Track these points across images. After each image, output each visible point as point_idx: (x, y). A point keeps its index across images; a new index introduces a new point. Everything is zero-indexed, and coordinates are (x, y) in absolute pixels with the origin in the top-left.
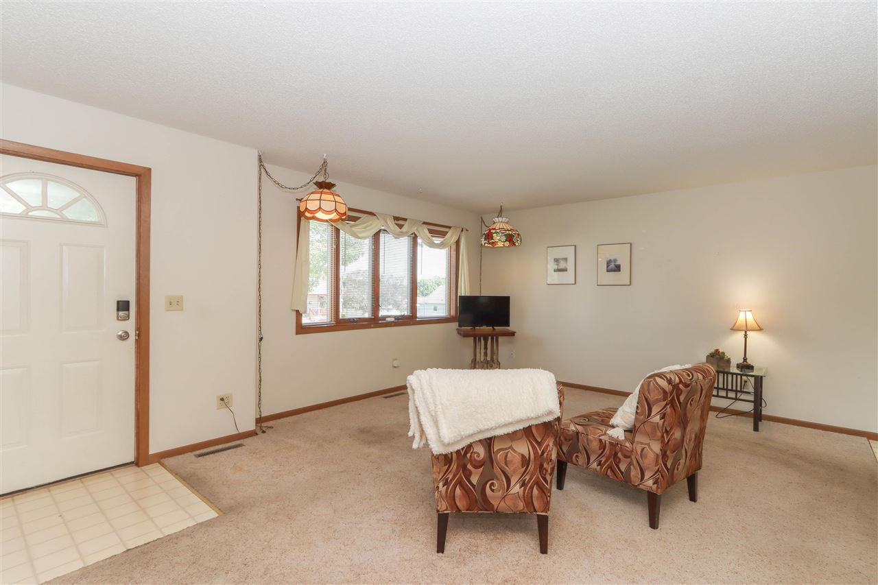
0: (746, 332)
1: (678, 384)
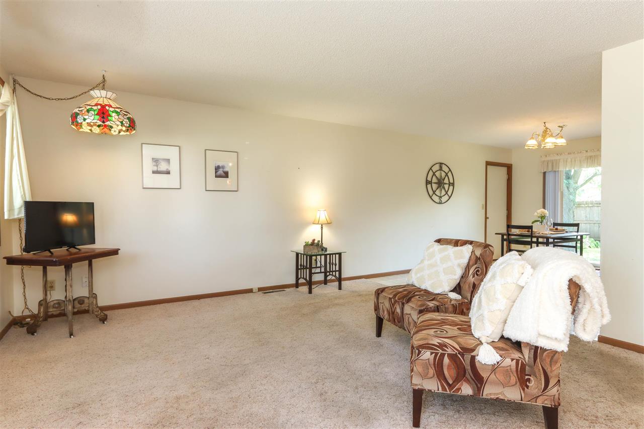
0: (322, 225)
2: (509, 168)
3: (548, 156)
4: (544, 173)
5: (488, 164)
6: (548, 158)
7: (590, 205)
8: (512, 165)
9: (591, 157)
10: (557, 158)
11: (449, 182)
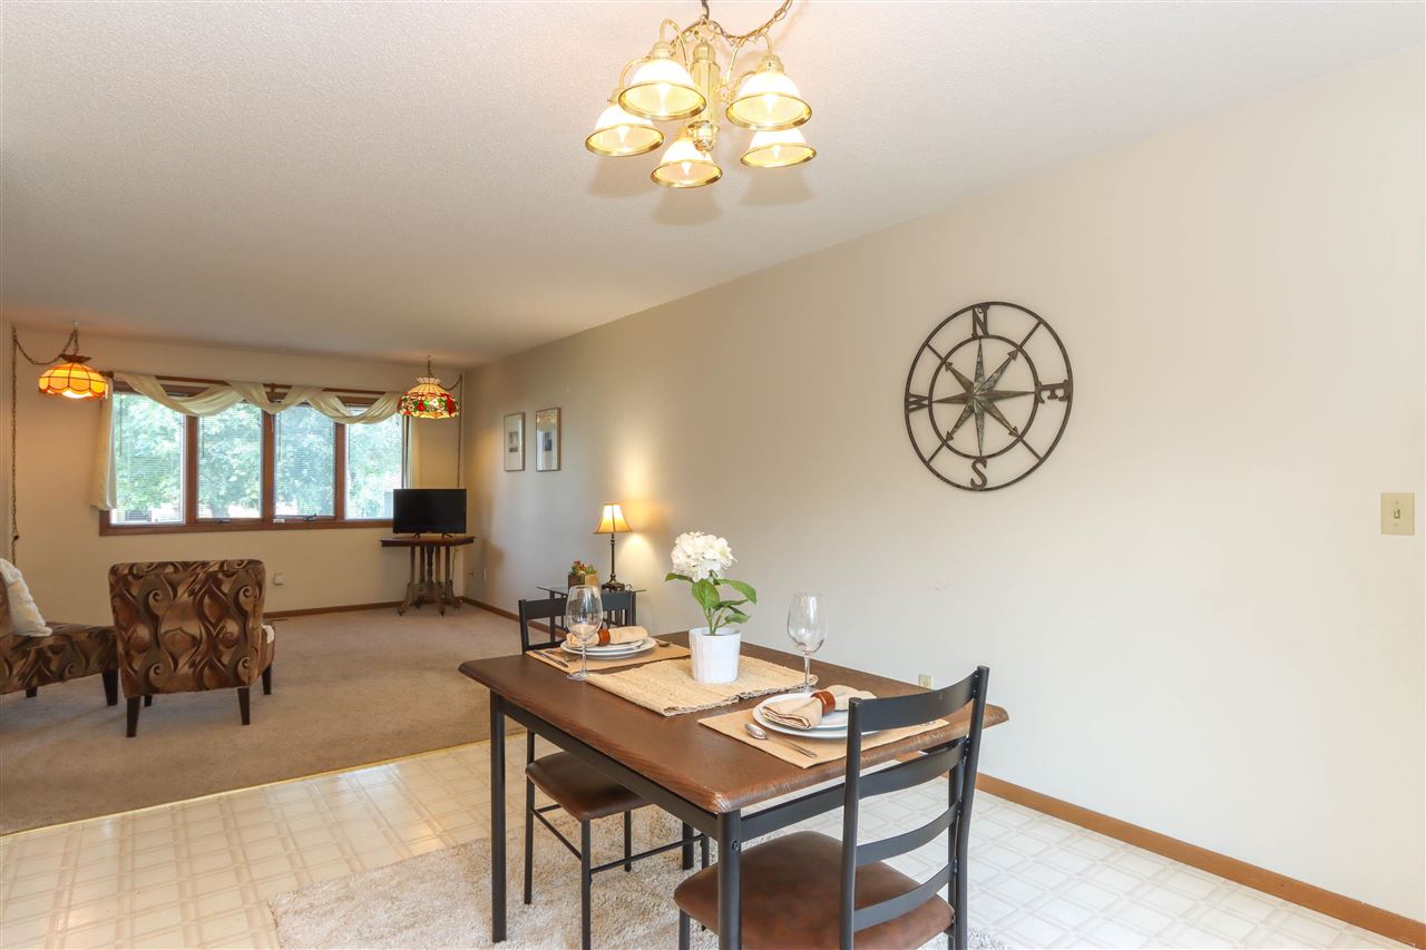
0: (613, 535)
1: (126, 575)
11: (1037, 383)
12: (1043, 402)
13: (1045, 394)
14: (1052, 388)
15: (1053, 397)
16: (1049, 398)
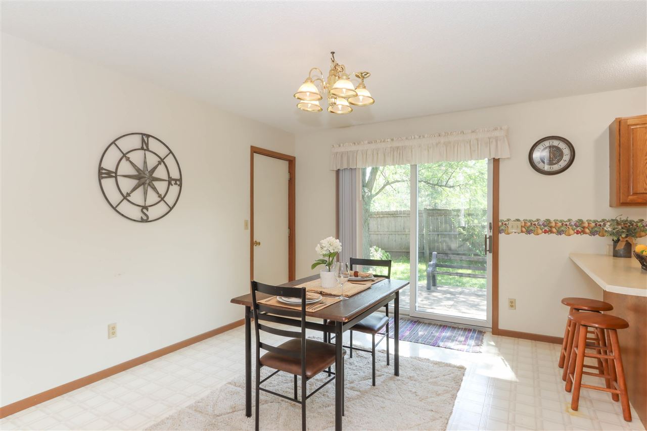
2: (291, 162)
3: (342, 145)
4: (338, 172)
5: (255, 150)
6: (342, 149)
7: (381, 216)
8: (295, 158)
9: (398, 148)
10: (353, 148)
11: (169, 177)
12: (172, 185)
13: (173, 182)
14: (176, 180)
15: (176, 184)
16: (175, 184)
